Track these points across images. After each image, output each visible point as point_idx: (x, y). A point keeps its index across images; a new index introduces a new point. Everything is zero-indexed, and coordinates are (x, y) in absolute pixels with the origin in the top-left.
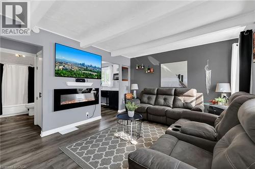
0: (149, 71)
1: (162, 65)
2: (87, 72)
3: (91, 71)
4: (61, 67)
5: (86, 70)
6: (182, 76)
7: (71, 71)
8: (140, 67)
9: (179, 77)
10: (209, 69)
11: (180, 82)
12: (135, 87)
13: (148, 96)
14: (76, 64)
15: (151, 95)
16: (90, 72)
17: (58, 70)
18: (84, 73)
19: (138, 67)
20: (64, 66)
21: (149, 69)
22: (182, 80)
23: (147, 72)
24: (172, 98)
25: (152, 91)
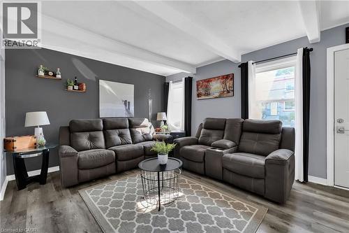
0: (76, 87)
1: (102, 82)
6: (129, 103)
9: (125, 104)
11: (127, 110)
13: (88, 134)
15: (92, 133)
19: (46, 73)
21: (77, 83)
22: (129, 108)
23: (71, 88)
24: (127, 132)
25: (94, 125)
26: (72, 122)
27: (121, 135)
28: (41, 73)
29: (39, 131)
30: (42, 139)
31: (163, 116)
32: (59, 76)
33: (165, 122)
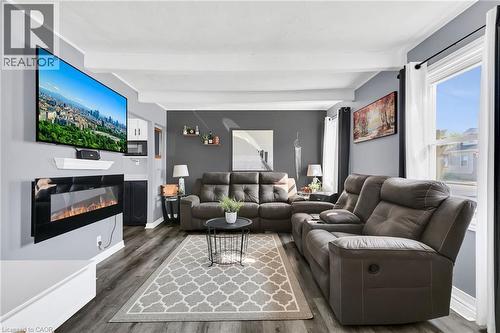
0: (211, 141)
1: (235, 133)
2: (103, 134)
3: (110, 132)
4: (52, 115)
5: (101, 128)
6: (266, 153)
7: (73, 129)
8: (192, 132)
9: (262, 155)
10: (300, 145)
11: (263, 162)
12: (182, 171)
13: (214, 187)
14: (82, 111)
15: (219, 186)
16: (108, 135)
17: (46, 123)
18: (98, 136)
19: (188, 131)
20: (58, 114)
21: (211, 138)
22: (266, 160)
23: (206, 142)
24: (256, 188)
25: (221, 178)
26: (204, 175)
27: (247, 191)
28: (185, 133)
29: (182, 181)
30: (182, 188)
31: (315, 170)
32: (197, 133)
33: (320, 178)
